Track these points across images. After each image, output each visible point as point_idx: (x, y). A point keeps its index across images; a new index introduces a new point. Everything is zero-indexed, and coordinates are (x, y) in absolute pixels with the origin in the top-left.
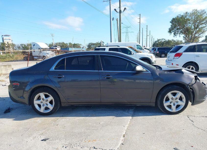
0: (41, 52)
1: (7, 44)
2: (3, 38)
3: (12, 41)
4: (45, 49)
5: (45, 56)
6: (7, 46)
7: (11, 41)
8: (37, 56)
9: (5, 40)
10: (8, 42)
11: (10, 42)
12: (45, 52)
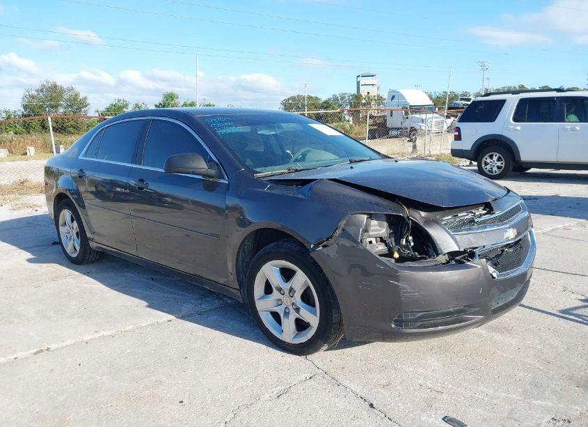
0: (407, 118)
1: (365, 99)
2: (358, 83)
3: (378, 88)
4: (417, 109)
5: (416, 130)
6: (364, 104)
7: (375, 88)
8: (398, 129)
9: (362, 88)
10: (368, 93)
11: (374, 92)
12: (417, 116)
